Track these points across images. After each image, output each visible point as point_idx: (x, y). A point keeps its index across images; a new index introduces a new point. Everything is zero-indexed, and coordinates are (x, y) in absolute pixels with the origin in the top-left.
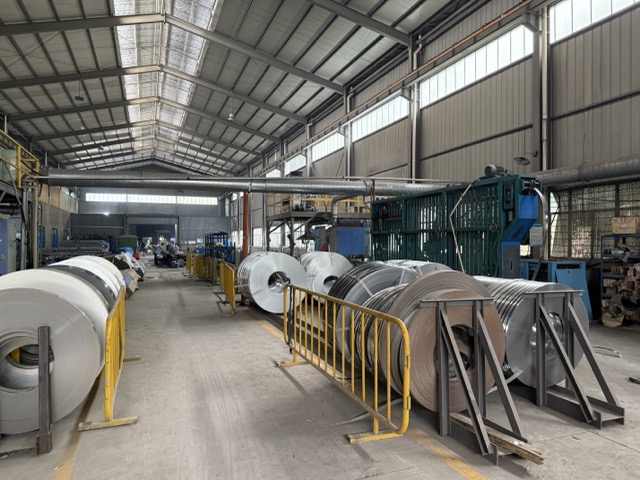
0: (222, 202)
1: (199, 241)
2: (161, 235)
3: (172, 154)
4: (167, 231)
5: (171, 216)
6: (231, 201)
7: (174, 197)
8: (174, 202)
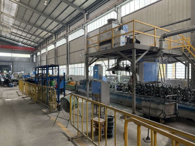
0: (32, 56)
1: (22, 72)
2: (5, 70)
3: (10, 34)
4: (8, 68)
5: (9, 62)
6: (37, 56)
7: (11, 54)
8: (11, 56)
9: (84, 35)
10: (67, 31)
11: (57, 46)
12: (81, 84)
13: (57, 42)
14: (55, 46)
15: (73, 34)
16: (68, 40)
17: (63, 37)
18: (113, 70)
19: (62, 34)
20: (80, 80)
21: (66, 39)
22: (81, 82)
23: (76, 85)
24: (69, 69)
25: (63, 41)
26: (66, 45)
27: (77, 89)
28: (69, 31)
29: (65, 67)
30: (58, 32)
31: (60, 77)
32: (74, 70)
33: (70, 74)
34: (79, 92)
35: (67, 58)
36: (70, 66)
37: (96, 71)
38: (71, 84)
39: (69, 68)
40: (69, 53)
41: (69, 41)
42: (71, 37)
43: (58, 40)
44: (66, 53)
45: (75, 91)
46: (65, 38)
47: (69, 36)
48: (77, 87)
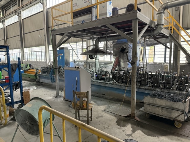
9: (42, 11)
10: (19, 5)
11: (6, 25)
12: (44, 72)
13: (6, 19)
14: (4, 24)
15: (28, 9)
16: (20, 17)
17: (15, 14)
18: (91, 54)
19: (12, 10)
20: (42, 68)
21: (18, 16)
22: (43, 69)
23: (36, 73)
24: (24, 53)
25: (14, 19)
26: (18, 24)
27: (38, 79)
28: (22, 5)
29: (19, 51)
30: (6, 7)
31: (11, 65)
32: (31, 55)
33: (26, 59)
34: (42, 82)
35: (21, 40)
36: (25, 49)
37: (61, 56)
38: (30, 73)
39: (25, 51)
40: (24, 34)
41: (22, 18)
42: (25, 14)
43: (7, 17)
44: (19, 34)
45: (35, 81)
46: (17, 14)
47: (22, 12)
48: (38, 77)
